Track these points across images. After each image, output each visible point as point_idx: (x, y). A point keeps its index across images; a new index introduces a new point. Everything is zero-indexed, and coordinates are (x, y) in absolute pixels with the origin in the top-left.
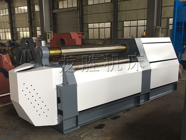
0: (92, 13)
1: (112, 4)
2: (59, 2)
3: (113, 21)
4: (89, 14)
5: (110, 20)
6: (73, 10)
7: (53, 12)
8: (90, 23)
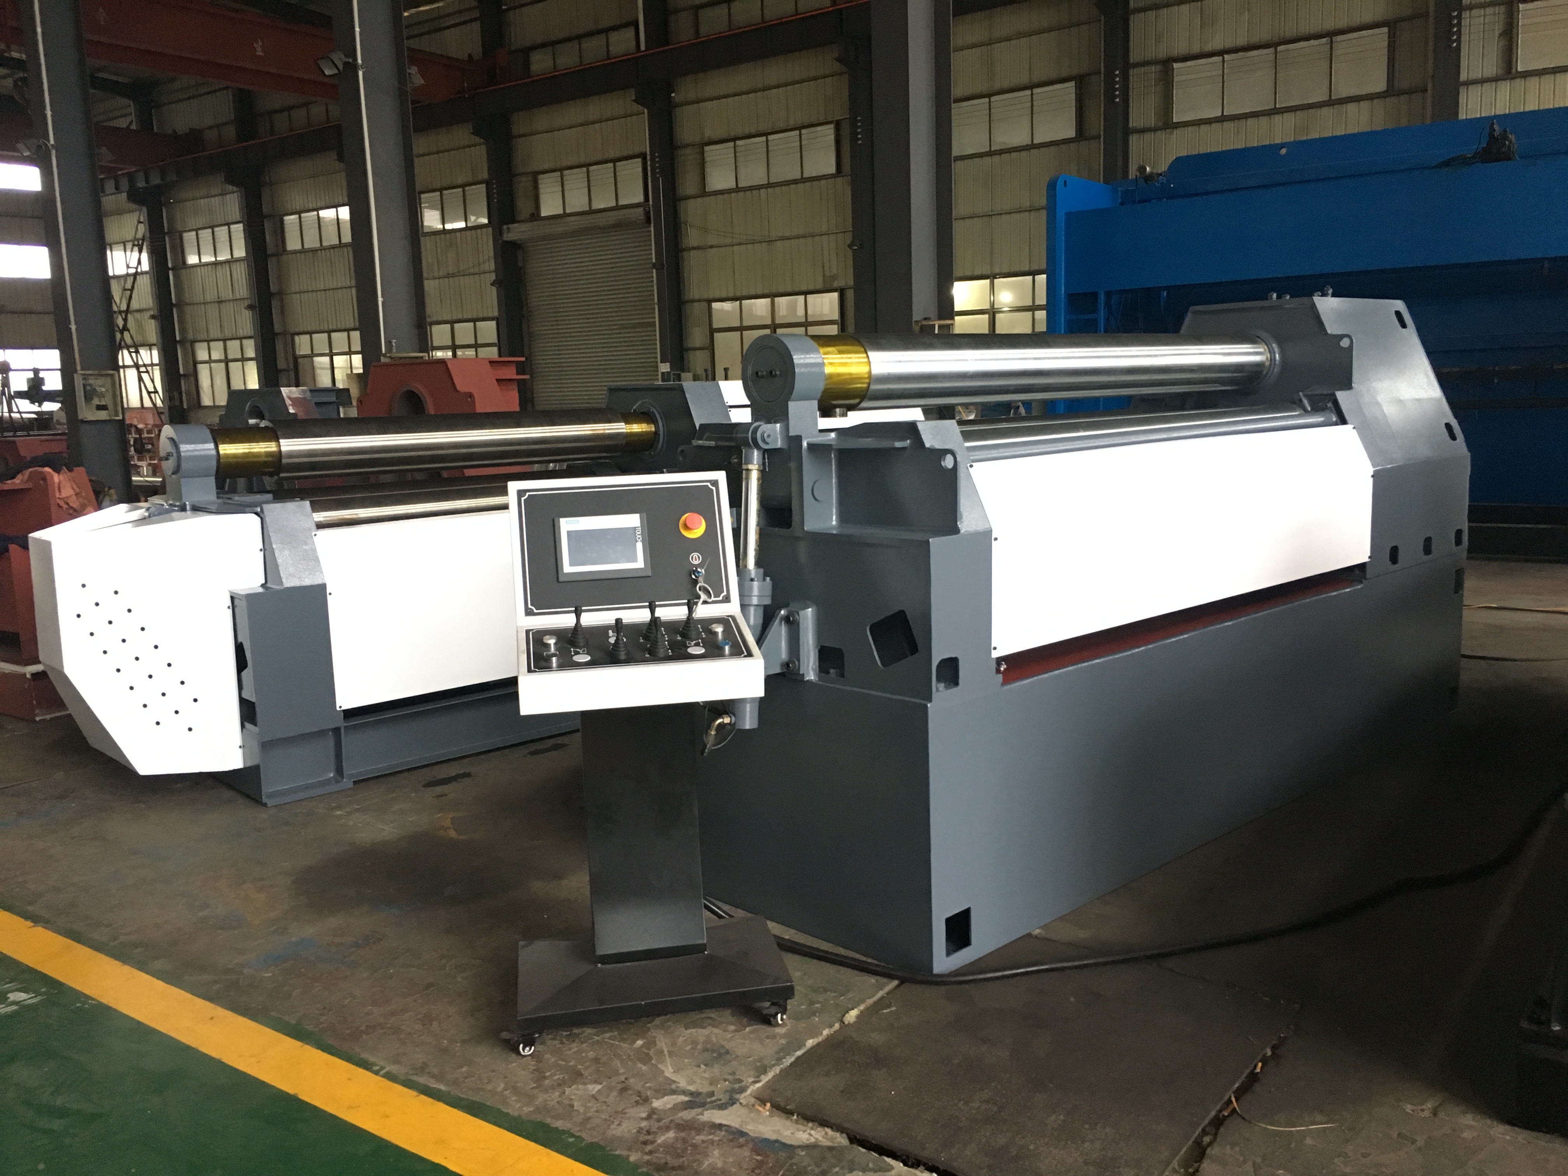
0: (728, 241)
1: (843, 188)
2: (541, 177)
3: (851, 282)
4: (711, 247)
5: (834, 278)
6: (619, 226)
7: (509, 236)
8: (717, 296)
